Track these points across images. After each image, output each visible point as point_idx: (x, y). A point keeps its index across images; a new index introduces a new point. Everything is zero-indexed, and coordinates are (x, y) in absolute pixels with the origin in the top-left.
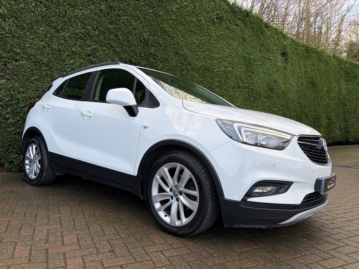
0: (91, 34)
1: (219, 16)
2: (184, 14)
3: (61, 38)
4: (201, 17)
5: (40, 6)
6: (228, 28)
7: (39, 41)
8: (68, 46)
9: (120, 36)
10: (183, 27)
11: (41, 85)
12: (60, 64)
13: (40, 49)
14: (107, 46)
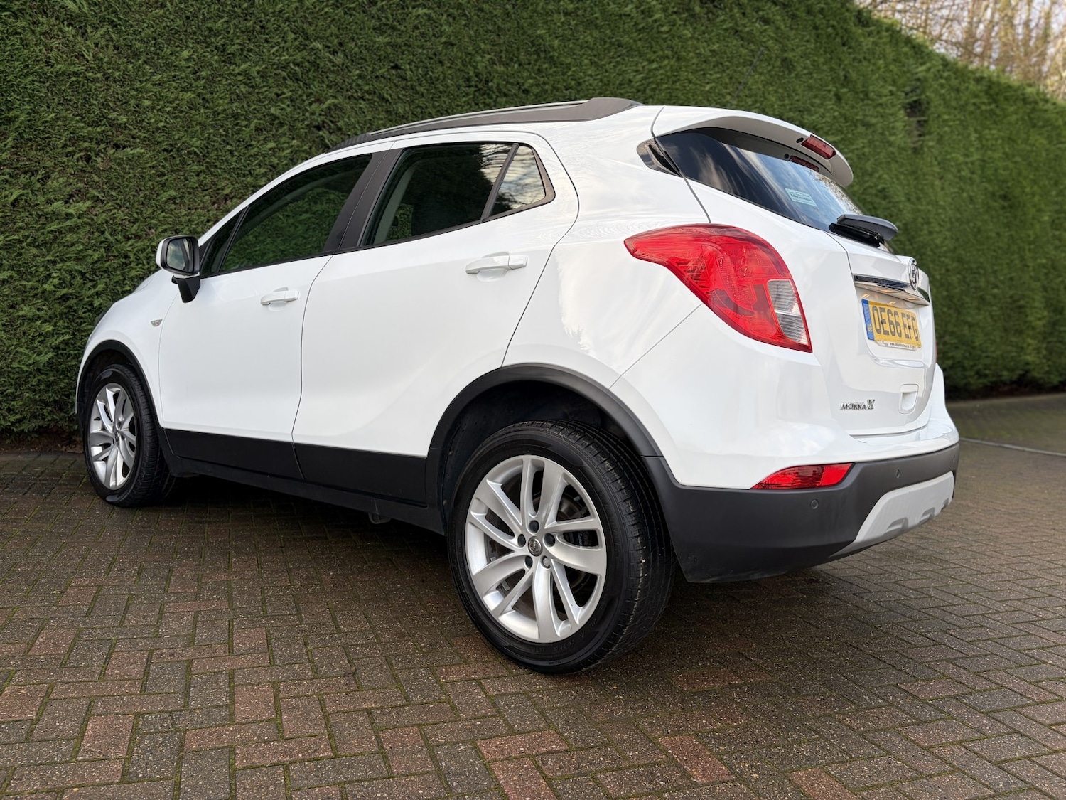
0: (322, 64)
3: (240, 78)
6: (737, 31)
7: (179, 90)
8: (260, 101)
9: (408, 66)
10: (596, 33)
11: (186, 215)
12: (236, 153)
13: (181, 112)
14: (369, 100)
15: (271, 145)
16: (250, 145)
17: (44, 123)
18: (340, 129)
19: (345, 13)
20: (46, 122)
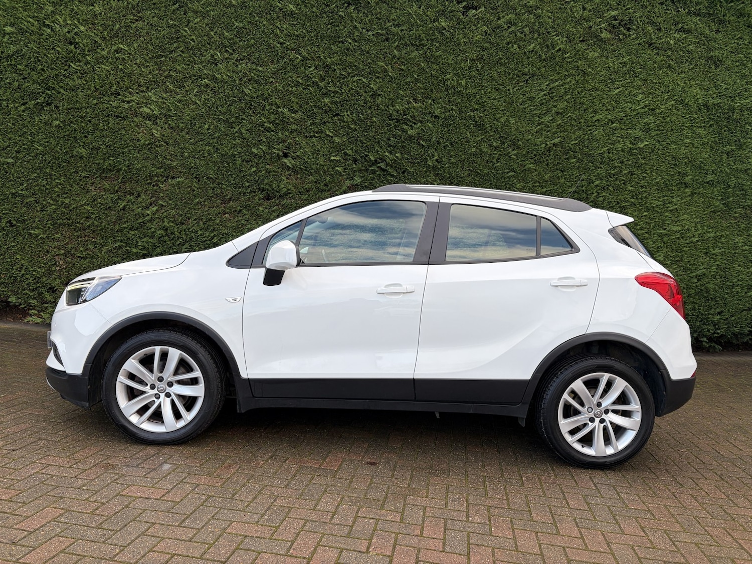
0: (287, 120)
1: (619, 21)
2: (505, 42)
3: (236, 135)
4: (555, 37)
5: (206, 92)
6: (651, 44)
7: (204, 145)
8: (248, 146)
9: (345, 113)
10: (502, 69)
11: (207, 211)
12: (234, 176)
13: (204, 157)
14: (318, 137)
15: (254, 169)
16: (242, 171)
17: (136, 169)
18: (298, 156)
19: (304, 89)
20: (137, 169)
